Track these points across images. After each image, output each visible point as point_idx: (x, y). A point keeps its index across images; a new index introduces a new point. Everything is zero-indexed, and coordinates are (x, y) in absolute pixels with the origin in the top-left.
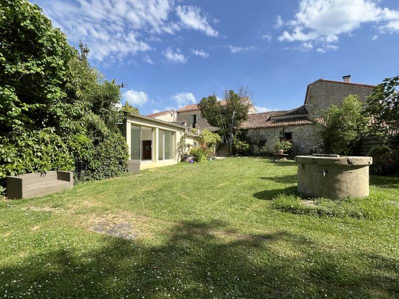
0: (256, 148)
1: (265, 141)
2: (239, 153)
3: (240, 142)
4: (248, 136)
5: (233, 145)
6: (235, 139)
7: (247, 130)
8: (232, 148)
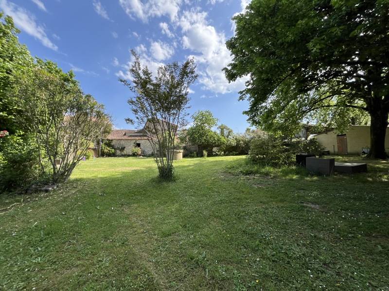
0: (118, 152)
1: (125, 147)
2: (106, 155)
3: (108, 148)
4: (112, 144)
5: (102, 150)
6: (103, 146)
7: (112, 140)
8: (101, 152)
